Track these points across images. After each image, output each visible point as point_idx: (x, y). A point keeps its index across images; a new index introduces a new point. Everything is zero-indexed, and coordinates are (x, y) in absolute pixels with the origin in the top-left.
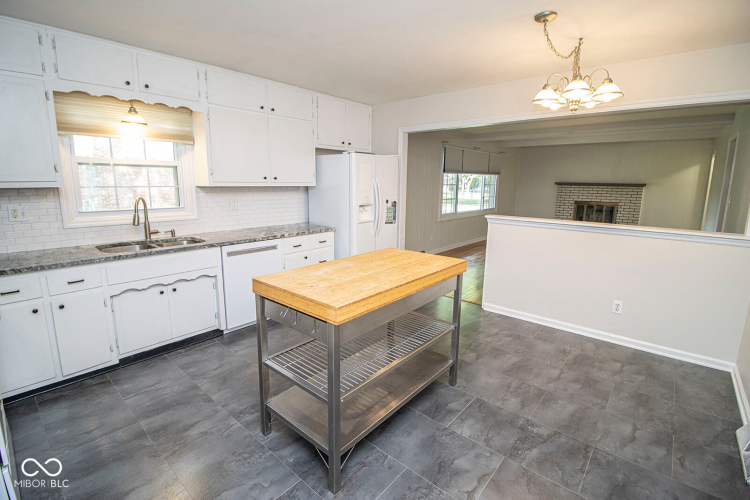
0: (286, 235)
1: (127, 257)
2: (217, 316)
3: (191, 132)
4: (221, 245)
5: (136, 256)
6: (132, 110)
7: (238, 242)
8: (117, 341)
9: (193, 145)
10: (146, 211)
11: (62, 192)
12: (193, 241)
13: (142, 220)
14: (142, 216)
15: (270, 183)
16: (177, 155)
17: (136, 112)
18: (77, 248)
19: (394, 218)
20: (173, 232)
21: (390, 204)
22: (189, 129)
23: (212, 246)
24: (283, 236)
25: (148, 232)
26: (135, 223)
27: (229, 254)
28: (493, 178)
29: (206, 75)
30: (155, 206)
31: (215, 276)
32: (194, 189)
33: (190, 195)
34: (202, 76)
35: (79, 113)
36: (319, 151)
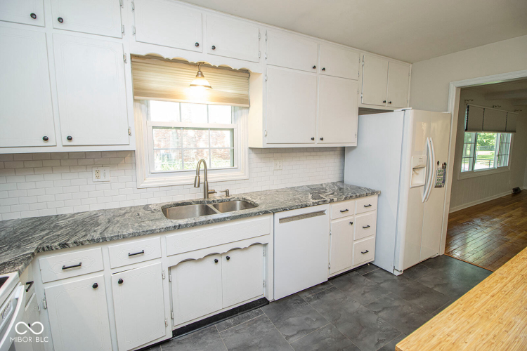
0: (335, 199)
1: (186, 226)
2: (265, 285)
3: (248, 96)
4: (274, 212)
5: (195, 225)
6: (200, 74)
7: (291, 208)
8: (172, 311)
9: (248, 108)
10: (206, 171)
11: (138, 154)
12: (247, 204)
13: (202, 180)
14: (202, 175)
15: (317, 144)
16: (234, 119)
17: (203, 76)
18: (146, 207)
19: (444, 182)
20: (227, 192)
21: (440, 166)
22: (246, 93)
23: (266, 213)
24: (332, 201)
25: (207, 192)
26: (197, 184)
27: (282, 220)
28: (509, 136)
29: (266, 35)
30: (213, 166)
31: (266, 245)
32: (247, 149)
33: (242, 155)
34: (263, 38)
35: (156, 79)
36: (363, 111)
